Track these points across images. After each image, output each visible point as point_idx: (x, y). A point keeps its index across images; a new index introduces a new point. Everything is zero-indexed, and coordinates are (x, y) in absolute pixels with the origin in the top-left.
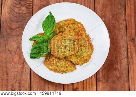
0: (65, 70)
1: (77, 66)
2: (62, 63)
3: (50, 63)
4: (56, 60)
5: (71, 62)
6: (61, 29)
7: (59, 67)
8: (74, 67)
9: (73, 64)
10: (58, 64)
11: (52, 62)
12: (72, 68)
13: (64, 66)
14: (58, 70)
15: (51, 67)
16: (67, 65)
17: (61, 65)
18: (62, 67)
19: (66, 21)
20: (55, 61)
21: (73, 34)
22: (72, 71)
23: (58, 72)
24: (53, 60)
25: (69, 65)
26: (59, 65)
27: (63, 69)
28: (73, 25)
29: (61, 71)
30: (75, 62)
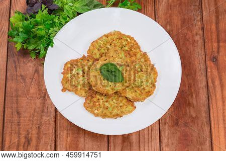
0: (119, 113)
1: (136, 104)
2: (113, 102)
3: (94, 105)
4: (102, 99)
5: (126, 98)
6: (102, 50)
7: (109, 109)
8: (133, 105)
9: (130, 100)
10: (107, 104)
11: (97, 104)
12: (130, 107)
13: (117, 107)
14: (109, 114)
15: (96, 111)
16: (122, 104)
17: (111, 105)
18: (114, 108)
19: (107, 36)
20: (101, 101)
21: (122, 55)
22: (130, 112)
23: (109, 117)
24: (99, 99)
25: (124, 104)
26: (109, 106)
27: (115, 111)
28: (120, 41)
29: (114, 116)
30: (133, 97)
